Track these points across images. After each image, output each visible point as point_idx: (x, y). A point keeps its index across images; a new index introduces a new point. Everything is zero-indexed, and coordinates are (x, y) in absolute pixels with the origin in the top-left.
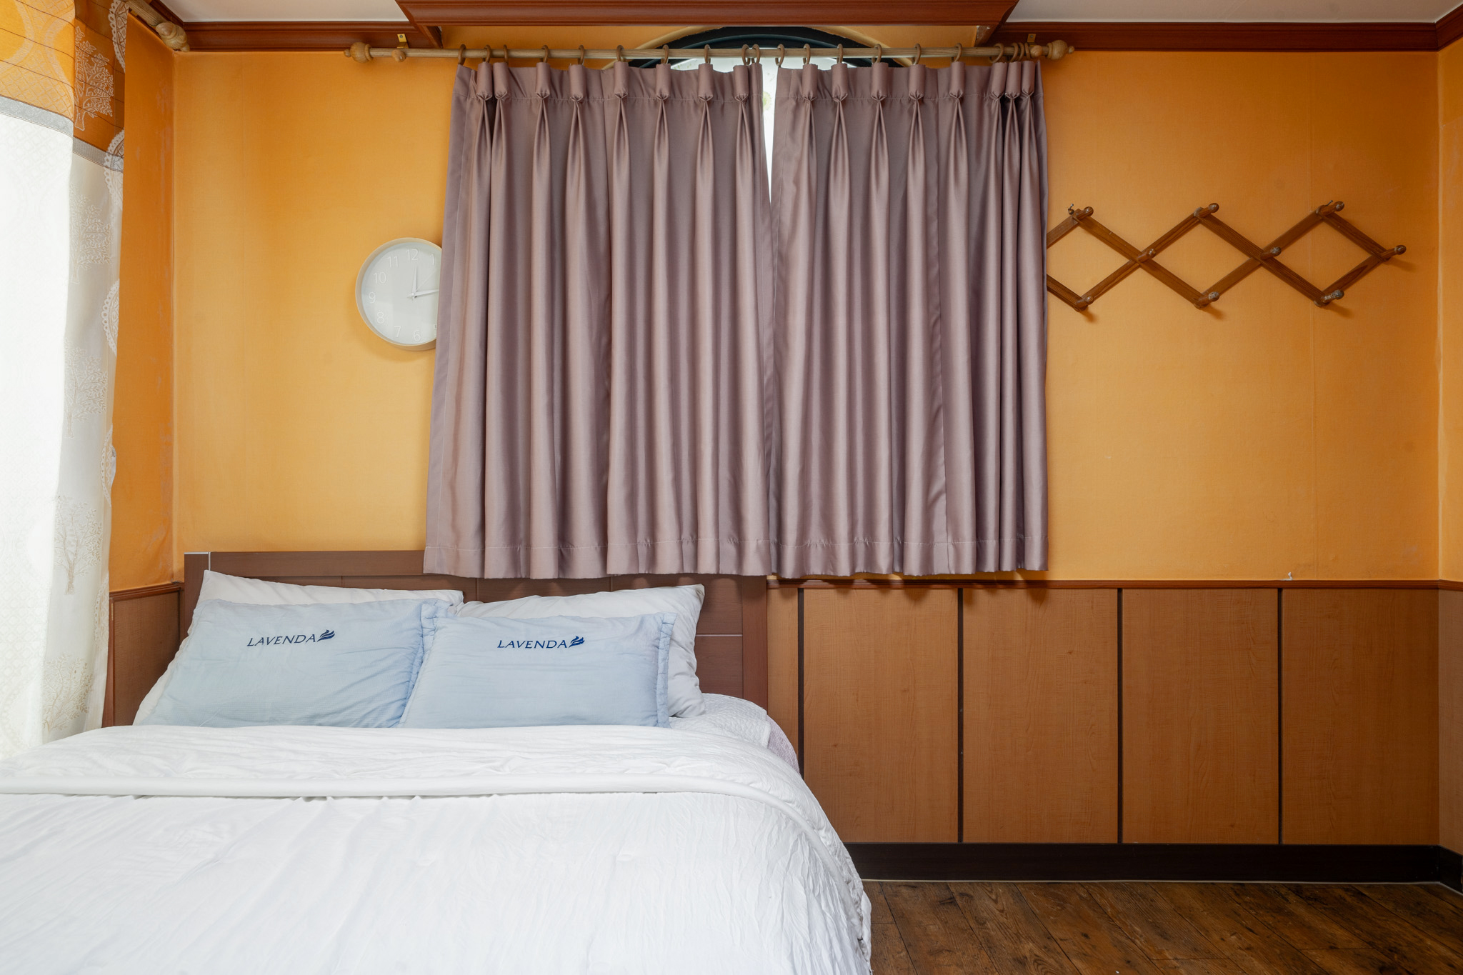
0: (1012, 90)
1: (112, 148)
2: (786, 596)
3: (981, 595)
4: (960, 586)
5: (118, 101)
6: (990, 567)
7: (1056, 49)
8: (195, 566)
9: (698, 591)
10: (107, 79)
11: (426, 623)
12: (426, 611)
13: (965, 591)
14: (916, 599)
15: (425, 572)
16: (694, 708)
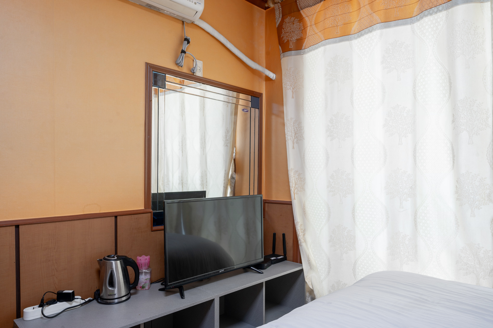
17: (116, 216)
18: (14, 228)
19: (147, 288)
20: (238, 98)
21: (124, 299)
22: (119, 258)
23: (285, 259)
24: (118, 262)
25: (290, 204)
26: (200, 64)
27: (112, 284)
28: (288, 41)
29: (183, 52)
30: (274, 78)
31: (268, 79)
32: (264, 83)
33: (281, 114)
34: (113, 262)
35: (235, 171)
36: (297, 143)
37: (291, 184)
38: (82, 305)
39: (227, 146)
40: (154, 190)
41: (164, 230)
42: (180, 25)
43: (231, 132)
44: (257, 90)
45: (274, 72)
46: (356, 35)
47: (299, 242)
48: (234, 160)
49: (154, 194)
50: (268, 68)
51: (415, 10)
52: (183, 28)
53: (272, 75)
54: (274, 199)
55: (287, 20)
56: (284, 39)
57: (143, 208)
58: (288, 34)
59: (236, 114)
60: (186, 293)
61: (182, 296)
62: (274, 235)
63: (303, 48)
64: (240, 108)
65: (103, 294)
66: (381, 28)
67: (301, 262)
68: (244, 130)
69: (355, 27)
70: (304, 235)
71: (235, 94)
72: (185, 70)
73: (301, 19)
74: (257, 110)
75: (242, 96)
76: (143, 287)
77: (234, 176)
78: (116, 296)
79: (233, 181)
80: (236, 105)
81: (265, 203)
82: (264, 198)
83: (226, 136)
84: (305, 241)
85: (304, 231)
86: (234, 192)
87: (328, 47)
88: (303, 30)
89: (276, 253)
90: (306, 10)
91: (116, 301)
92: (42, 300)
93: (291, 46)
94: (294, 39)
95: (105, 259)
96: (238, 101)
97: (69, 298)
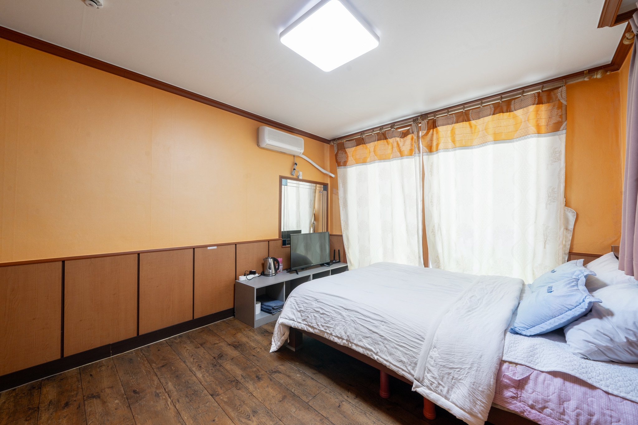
17: (269, 241)
18: (235, 245)
19: (281, 271)
20: (316, 187)
21: (274, 274)
22: (272, 258)
23: (339, 262)
24: (272, 259)
25: (342, 236)
26: (301, 173)
27: (270, 268)
28: (340, 162)
29: (294, 169)
30: (334, 177)
31: (331, 177)
32: (329, 178)
33: (337, 194)
34: (270, 259)
35: (315, 220)
36: (345, 208)
37: (342, 227)
38: (258, 276)
39: (311, 208)
40: (282, 230)
41: (290, 247)
42: (293, 157)
43: (313, 201)
44: (326, 182)
45: (334, 174)
46: (369, 163)
47: (346, 253)
48: (314, 214)
49: (282, 232)
50: (331, 172)
51: (391, 156)
52: (294, 159)
53: (333, 176)
54: (334, 233)
55: (340, 152)
56: (338, 160)
57: (278, 238)
58: (340, 158)
59: (315, 192)
60: (299, 273)
61: (297, 274)
62: (335, 250)
63: (347, 165)
64: (317, 191)
65: (266, 273)
66: (378, 162)
67: (347, 263)
68: (319, 200)
69: (368, 160)
70: (348, 250)
71: (315, 185)
72: (295, 177)
73: (346, 153)
74: (326, 192)
75: (318, 185)
76: (280, 271)
77: (314, 223)
78: (271, 273)
79: (314, 225)
80: (315, 190)
81: (331, 235)
82: (330, 233)
83: (310, 203)
84: (349, 253)
85: (348, 248)
86: (314, 231)
87: (357, 167)
88: (347, 157)
89: (335, 259)
90: (348, 149)
91: (271, 275)
92: (245, 274)
93: (342, 164)
94: (343, 161)
95: (266, 258)
96: (316, 188)
97: (254, 273)
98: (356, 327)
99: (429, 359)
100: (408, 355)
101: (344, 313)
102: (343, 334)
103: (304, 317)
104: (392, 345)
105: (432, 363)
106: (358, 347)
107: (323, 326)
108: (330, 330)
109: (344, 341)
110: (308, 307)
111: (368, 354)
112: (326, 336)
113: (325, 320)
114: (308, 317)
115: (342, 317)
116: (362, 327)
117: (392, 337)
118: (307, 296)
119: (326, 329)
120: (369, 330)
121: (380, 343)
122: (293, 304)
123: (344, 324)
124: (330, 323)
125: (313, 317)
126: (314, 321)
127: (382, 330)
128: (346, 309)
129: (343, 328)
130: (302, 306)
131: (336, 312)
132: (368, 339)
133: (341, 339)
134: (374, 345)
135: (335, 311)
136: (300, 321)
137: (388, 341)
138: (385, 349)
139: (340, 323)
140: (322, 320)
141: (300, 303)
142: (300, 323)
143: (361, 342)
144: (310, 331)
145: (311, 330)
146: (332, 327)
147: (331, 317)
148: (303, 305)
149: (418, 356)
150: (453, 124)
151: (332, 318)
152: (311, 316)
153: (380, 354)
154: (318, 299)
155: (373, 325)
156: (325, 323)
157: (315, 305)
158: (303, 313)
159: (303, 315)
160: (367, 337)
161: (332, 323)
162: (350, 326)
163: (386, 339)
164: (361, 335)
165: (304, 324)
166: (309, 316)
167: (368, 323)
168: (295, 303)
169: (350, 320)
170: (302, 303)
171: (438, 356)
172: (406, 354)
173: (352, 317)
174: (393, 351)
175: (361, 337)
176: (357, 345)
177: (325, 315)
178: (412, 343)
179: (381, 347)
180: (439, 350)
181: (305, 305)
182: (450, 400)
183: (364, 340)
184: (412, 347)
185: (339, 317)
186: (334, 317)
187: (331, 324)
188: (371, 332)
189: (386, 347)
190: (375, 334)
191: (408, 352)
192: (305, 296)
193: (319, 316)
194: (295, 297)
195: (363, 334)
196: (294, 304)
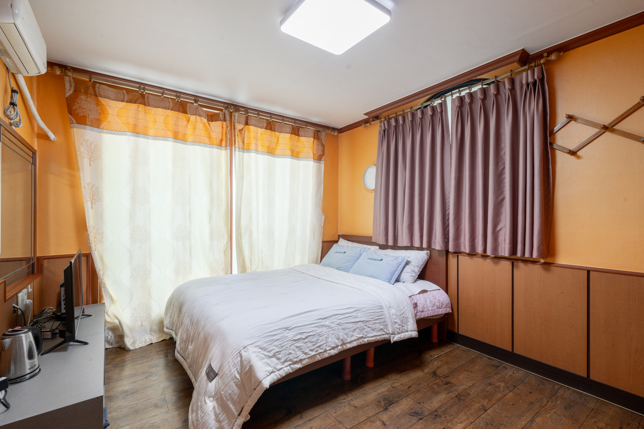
0: (530, 80)
1: (322, 160)
2: (454, 257)
3: (521, 265)
4: (513, 261)
5: (323, 151)
6: (527, 255)
7: (553, 57)
8: (339, 237)
9: (427, 253)
10: (321, 147)
11: (362, 252)
12: (363, 250)
13: (515, 263)
14: (496, 263)
15: (372, 241)
16: (408, 281)
28: (84, 116)
29: (12, 104)
30: (54, 140)
31: (47, 138)
32: (36, 140)
37: (92, 238)
42: (6, 73)
44: (34, 148)
45: (54, 134)
53: (53, 137)
55: (82, 97)
56: (78, 112)
58: (84, 110)
63: (101, 128)
69: (151, 132)
73: (99, 105)
88: (104, 114)
90: (105, 100)
93: (88, 121)
94: (92, 116)
98: (343, 328)
99: (392, 316)
100: (382, 323)
101: (327, 323)
102: (337, 341)
103: (283, 357)
104: (372, 323)
105: (395, 317)
106: (352, 343)
107: (312, 350)
108: (322, 349)
109: (340, 347)
110: (284, 343)
111: (360, 342)
112: (319, 358)
113: (312, 342)
114: (290, 353)
115: (327, 327)
116: (348, 325)
117: (369, 318)
118: (271, 331)
119: (317, 351)
120: (353, 324)
121: (365, 327)
122: (259, 354)
123: (332, 332)
124: (319, 341)
125: (296, 349)
126: (300, 352)
127: (361, 317)
128: (323, 319)
129: (334, 337)
130: (274, 347)
131: (318, 327)
132: (356, 331)
133: (335, 348)
134: (362, 332)
135: (316, 326)
136: (279, 367)
137: (368, 322)
138: (369, 329)
139: (329, 333)
140: (309, 344)
141: (268, 345)
142: (281, 369)
143: (353, 337)
144: (298, 368)
145: (298, 366)
146: (324, 343)
147: (317, 334)
148: (273, 345)
149: (386, 319)
150: (262, 128)
151: (320, 335)
152: (294, 350)
153: (368, 335)
154: (288, 327)
155: (354, 317)
156: (314, 345)
157: (290, 335)
158: (279, 354)
159: (280, 356)
160: (355, 330)
161: (321, 339)
162: (339, 330)
163: (367, 321)
164: (351, 331)
165: (286, 367)
166: (291, 351)
167: (350, 318)
168: (260, 350)
169: (335, 326)
170: (271, 343)
171: (396, 311)
172: (381, 323)
173: (336, 321)
174: (374, 326)
175: (351, 333)
176: (350, 342)
177: (309, 338)
178: (380, 313)
179: (366, 330)
180: (394, 307)
181: (276, 343)
182: (409, 331)
183: (354, 334)
184: (381, 316)
185: (324, 329)
186: (321, 332)
187: (322, 341)
188: (356, 323)
189: (369, 327)
190: (359, 323)
191: (381, 321)
192: (267, 333)
193: (303, 342)
194: (254, 343)
195: (352, 329)
196: (260, 352)
